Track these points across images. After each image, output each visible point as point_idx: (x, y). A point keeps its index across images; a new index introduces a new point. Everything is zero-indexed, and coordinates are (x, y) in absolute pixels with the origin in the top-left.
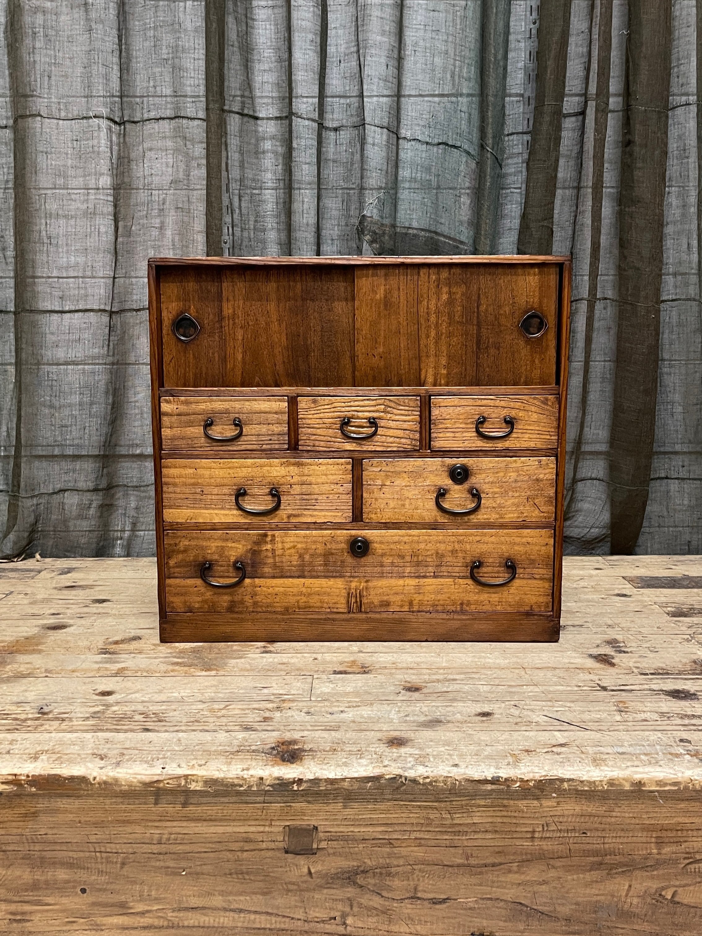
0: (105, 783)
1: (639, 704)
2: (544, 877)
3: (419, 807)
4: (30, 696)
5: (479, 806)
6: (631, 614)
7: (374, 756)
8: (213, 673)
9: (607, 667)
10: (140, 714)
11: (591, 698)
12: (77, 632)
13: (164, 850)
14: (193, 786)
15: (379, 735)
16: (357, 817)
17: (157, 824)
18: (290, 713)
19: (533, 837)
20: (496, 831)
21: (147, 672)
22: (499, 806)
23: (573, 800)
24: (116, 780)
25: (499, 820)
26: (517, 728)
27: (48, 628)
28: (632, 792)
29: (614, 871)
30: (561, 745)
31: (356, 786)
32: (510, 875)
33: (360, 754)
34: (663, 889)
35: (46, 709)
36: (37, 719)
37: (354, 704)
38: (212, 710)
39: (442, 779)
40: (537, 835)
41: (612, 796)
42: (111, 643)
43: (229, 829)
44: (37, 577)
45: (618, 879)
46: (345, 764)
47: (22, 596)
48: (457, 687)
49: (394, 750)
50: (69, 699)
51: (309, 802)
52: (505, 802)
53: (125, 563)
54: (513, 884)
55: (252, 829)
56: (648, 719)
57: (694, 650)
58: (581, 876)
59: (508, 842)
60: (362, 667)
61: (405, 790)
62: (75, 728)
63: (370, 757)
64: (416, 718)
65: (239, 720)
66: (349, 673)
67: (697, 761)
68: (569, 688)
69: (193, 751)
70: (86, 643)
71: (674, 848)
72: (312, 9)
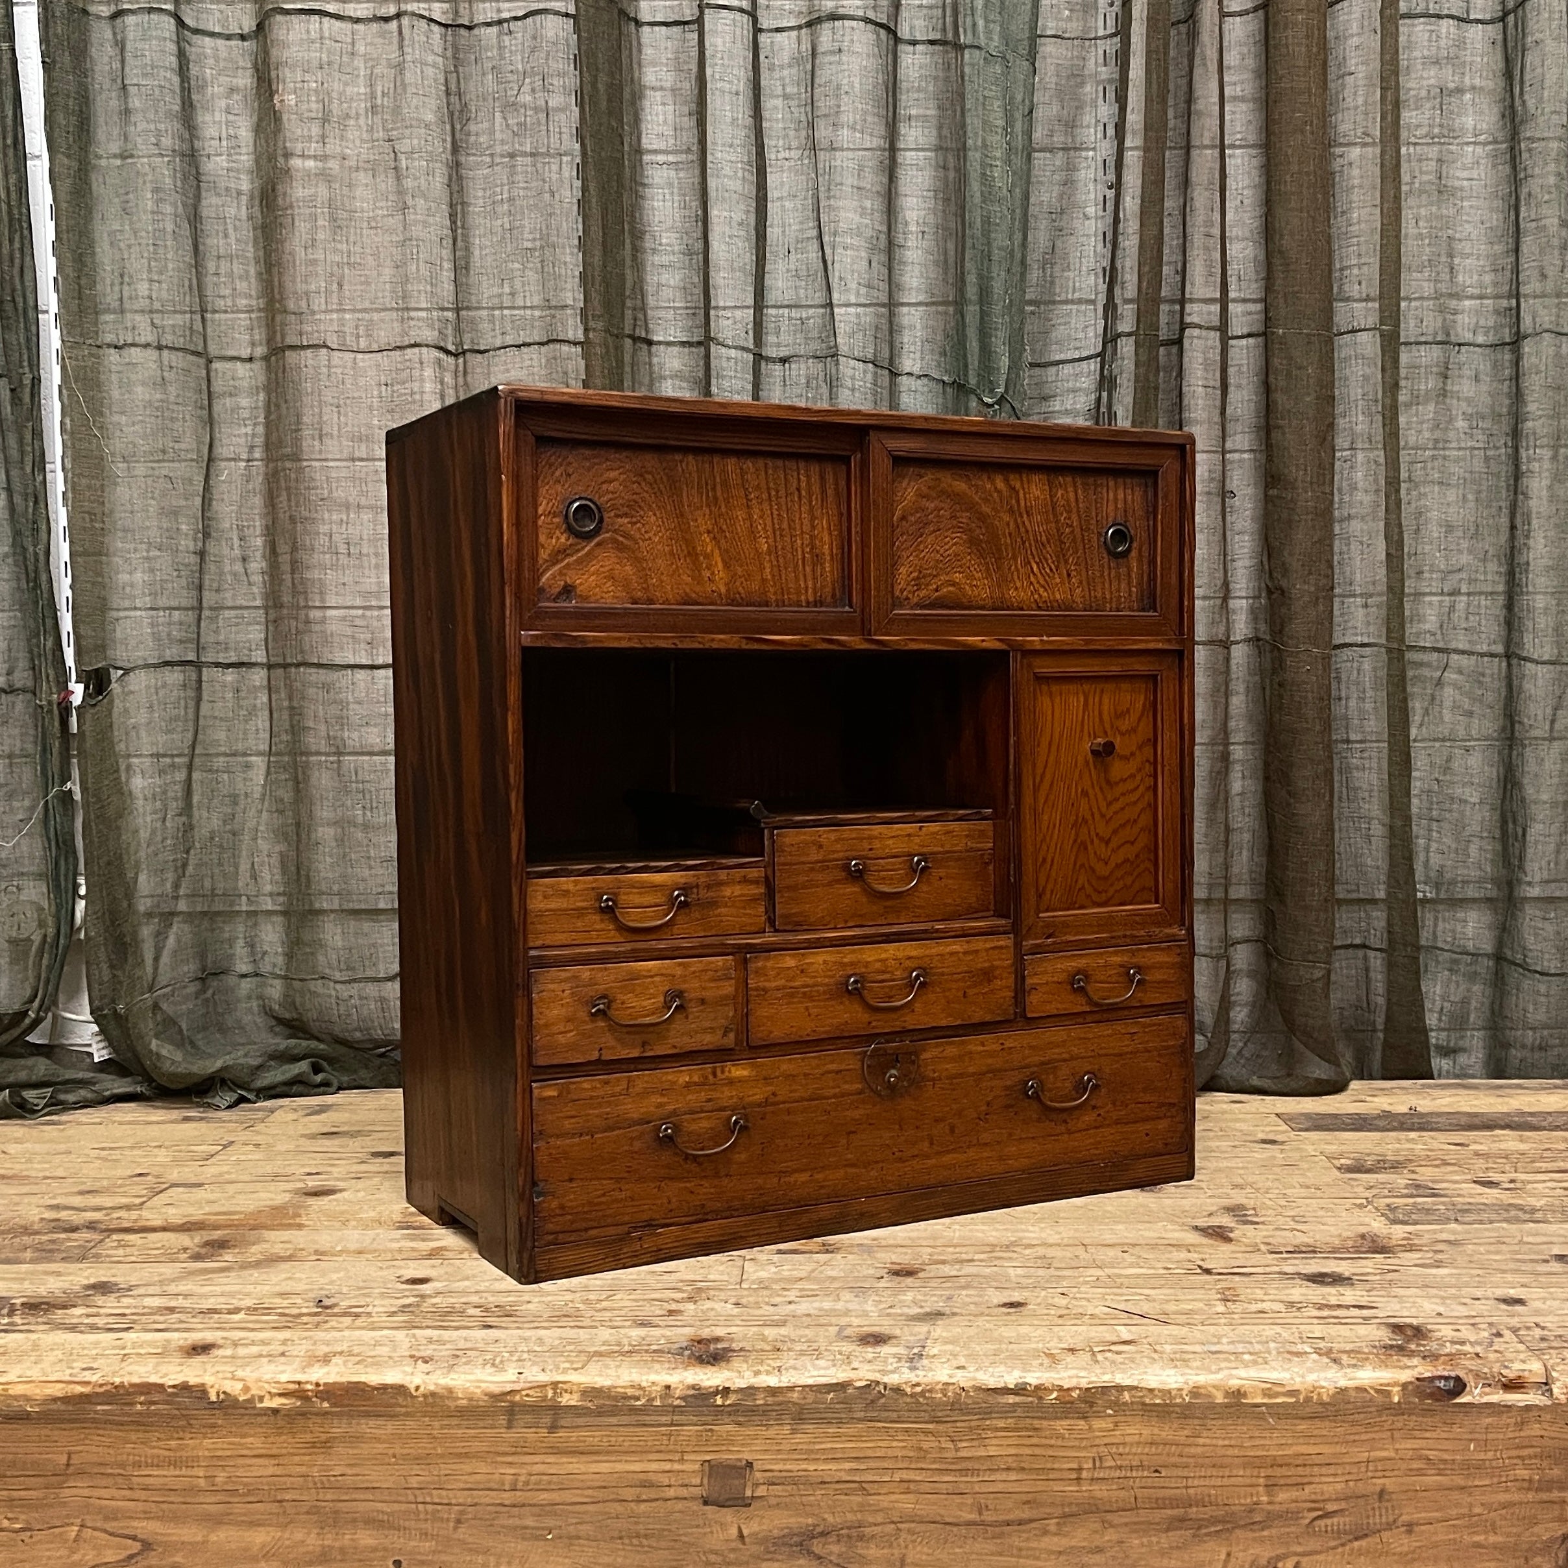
0: (433, 1394)
1: (1258, 1291)
2: (1098, 1541)
3: (907, 1430)
4: (299, 1285)
5: (997, 1429)
6: (1277, 1169)
7: (839, 1357)
9: (1218, 1243)
10: (476, 1307)
11: (1184, 1284)
12: (354, 1199)
13: (521, 1500)
14: (565, 1400)
15: (847, 1332)
16: (811, 1447)
17: (510, 1459)
18: (708, 1304)
19: (1078, 1479)
20: (1023, 1469)
22: (1027, 1429)
23: (1138, 1419)
24: (450, 1390)
25: (1028, 1451)
26: (1060, 1321)
27: (306, 1194)
28: (1226, 1406)
29: (1204, 1531)
30: (1125, 1343)
31: (811, 1397)
32: (1046, 1539)
33: (817, 1354)
34: (1279, 1558)
35: (326, 1302)
36: (316, 1314)
37: (810, 1293)
38: (586, 1302)
39: (940, 1386)
40: (1084, 1474)
41: (1198, 1413)
43: (619, 1467)
44: (271, 1119)
45: (1211, 1545)
46: (794, 1368)
47: (250, 1148)
48: (973, 1270)
49: (869, 1349)
50: (361, 1288)
51: (739, 1424)
52: (1036, 1423)
54: (1052, 1552)
55: (654, 1466)
56: (1267, 1310)
57: (1367, 1220)
58: (1154, 1539)
59: (1041, 1485)
61: (884, 1405)
62: (377, 1325)
63: (832, 1357)
64: (906, 1310)
65: (631, 1314)
66: (801, 1253)
67: (1326, 1361)
68: (1152, 1271)
69: (563, 1351)
70: (372, 1214)
71: (1294, 1494)
72: (740, 174)
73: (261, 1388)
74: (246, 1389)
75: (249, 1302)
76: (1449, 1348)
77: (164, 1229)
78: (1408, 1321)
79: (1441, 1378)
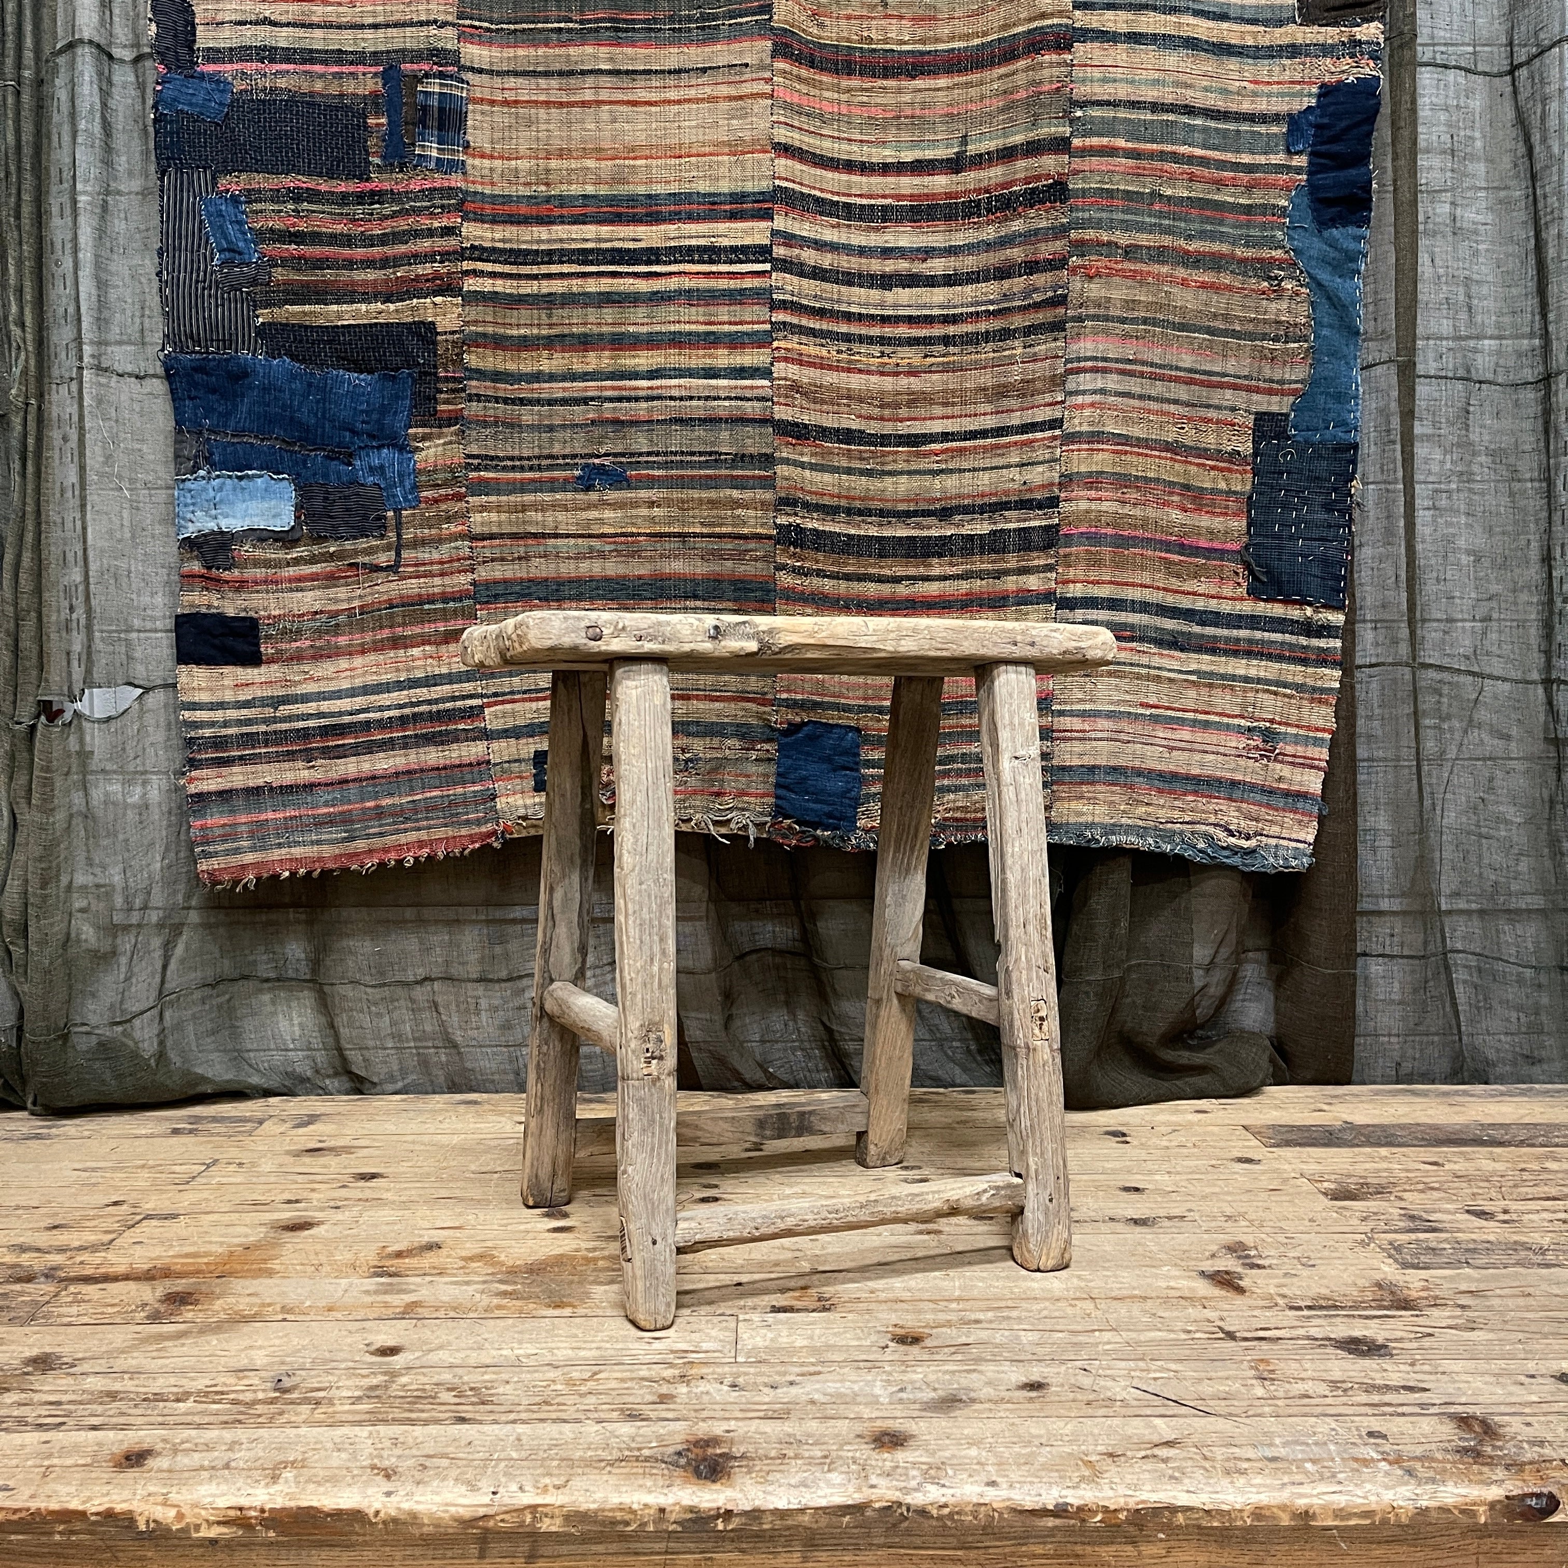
0: (395, 1521)
1: (1294, 1365)
3: (932, 1557)
4: (260, 1358)
5: (1035, 1556)
6: (1264, 1195)
7: (854, 1467)
8: (567, 1311)
9: (1231, 1294)
10: (449, 1390)
11: (1210, 1354)
12: (330, 1235)
14: (546, 1526)
15: (859, 1428)
18: (703, 1387)
21: (454, 1309)
22: (1068, 1556)
23: (1193, 1544)
24: (414, 1516)
26: (1090, 1411)
27: (282, 1228)
28: (1293, 1529)
30: (1169, 1444)
31: (824, 1521)
33: (828, 1462)
35: (287, 1383)
36: (273, 1401)
37: (812, 1369)
38: (570, 1382)
39: (970, 1508)
41: (1260, 1538)
42: (390, 1256)
44: (257, 1132)
46: (804, 1484)
47: (232, 1168)
48: (984, 1335)
49: (886, 1455)
50: (326, 1361)
51: (742, 1551)
52: (1079, 1549)
53: (404, 1106)
56: (1311, 1393)
57: (1375, 1263)
60: (819, 1300)
61: (907, 1529)
62: (338, 1417)
63: (845, 1469)
64: (919, 1395)
65: (619, 1400)
66: (798, 1311)
67: (1400, 1472)
68: (1172, 1336)
69: (543, 1459)
70: (348, 1256)
73: (197, 1516)
74: (180, 1516)
75: (201, 1383)
76: (1530, 1453)
77: (126, 1278)
78: (1470, 1410)
79: (1532, 1495)
